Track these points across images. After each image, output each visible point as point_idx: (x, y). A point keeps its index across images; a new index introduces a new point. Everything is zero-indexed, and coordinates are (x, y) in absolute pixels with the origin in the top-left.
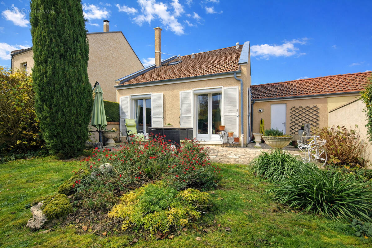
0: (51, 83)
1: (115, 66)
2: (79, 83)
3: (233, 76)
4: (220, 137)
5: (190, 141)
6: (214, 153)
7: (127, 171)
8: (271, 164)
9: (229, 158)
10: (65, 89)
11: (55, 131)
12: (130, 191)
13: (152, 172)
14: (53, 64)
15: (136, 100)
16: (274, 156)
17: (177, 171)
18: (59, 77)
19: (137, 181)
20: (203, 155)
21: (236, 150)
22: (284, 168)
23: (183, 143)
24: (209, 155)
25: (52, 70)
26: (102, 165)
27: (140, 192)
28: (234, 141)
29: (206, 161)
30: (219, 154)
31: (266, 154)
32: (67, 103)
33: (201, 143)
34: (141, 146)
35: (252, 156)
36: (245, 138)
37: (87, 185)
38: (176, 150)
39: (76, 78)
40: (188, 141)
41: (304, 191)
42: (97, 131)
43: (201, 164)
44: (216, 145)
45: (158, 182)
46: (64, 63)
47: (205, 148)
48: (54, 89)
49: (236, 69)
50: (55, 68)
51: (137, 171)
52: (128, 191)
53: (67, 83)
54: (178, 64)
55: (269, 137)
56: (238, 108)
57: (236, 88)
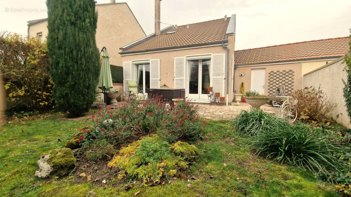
0: (62, 47)
1: (120, 33)
2: (87, 47)
3: (221, 45)
4: (208, 97)
5: (183, 99)
6: (202, 110)
7: (126, 126)
8: (250, 120)
9: (215, 114)
10: (75, 52)
11: (65, 92)
12: (128, 144)
13: (149, 127)
14: (64, 31)
15: (137, 65)
16: (253, 113)
17: (169, 126)
18: (69, 42)
19: (135, 134)
20: (193, 112)
21: (222, 107)
22: (261, 123)
23: (176, 102)
24: (198, 112)
25: (64, 36)
26: (106, 121)
27: (137, 144)
28: (220, 100)
29: (195, 116)
30: (207, 111)
31: (245, 112)
32: (76, 66)
33: (191, 102)
34: (140, 105)
35: (234, 113)
36: (230, 98)
37: (91, 140)
38: (170, 107)
39: (85, 43)
40: (181, 100)
41: (276, 143)
42: (102, 92)
43: (190, 120)
44: (204, 104)
45: (154, 135)
46: (75, 30)
47: (195, 105)
48: (65, 52)
49: (224, 39)
50: (66, 34)
51: (135, 126)
52: (127, 143)
53: (77, 47)
54: (174, 33)
55: (250, 97)
56: (224, 72)
57: (223, 55)
